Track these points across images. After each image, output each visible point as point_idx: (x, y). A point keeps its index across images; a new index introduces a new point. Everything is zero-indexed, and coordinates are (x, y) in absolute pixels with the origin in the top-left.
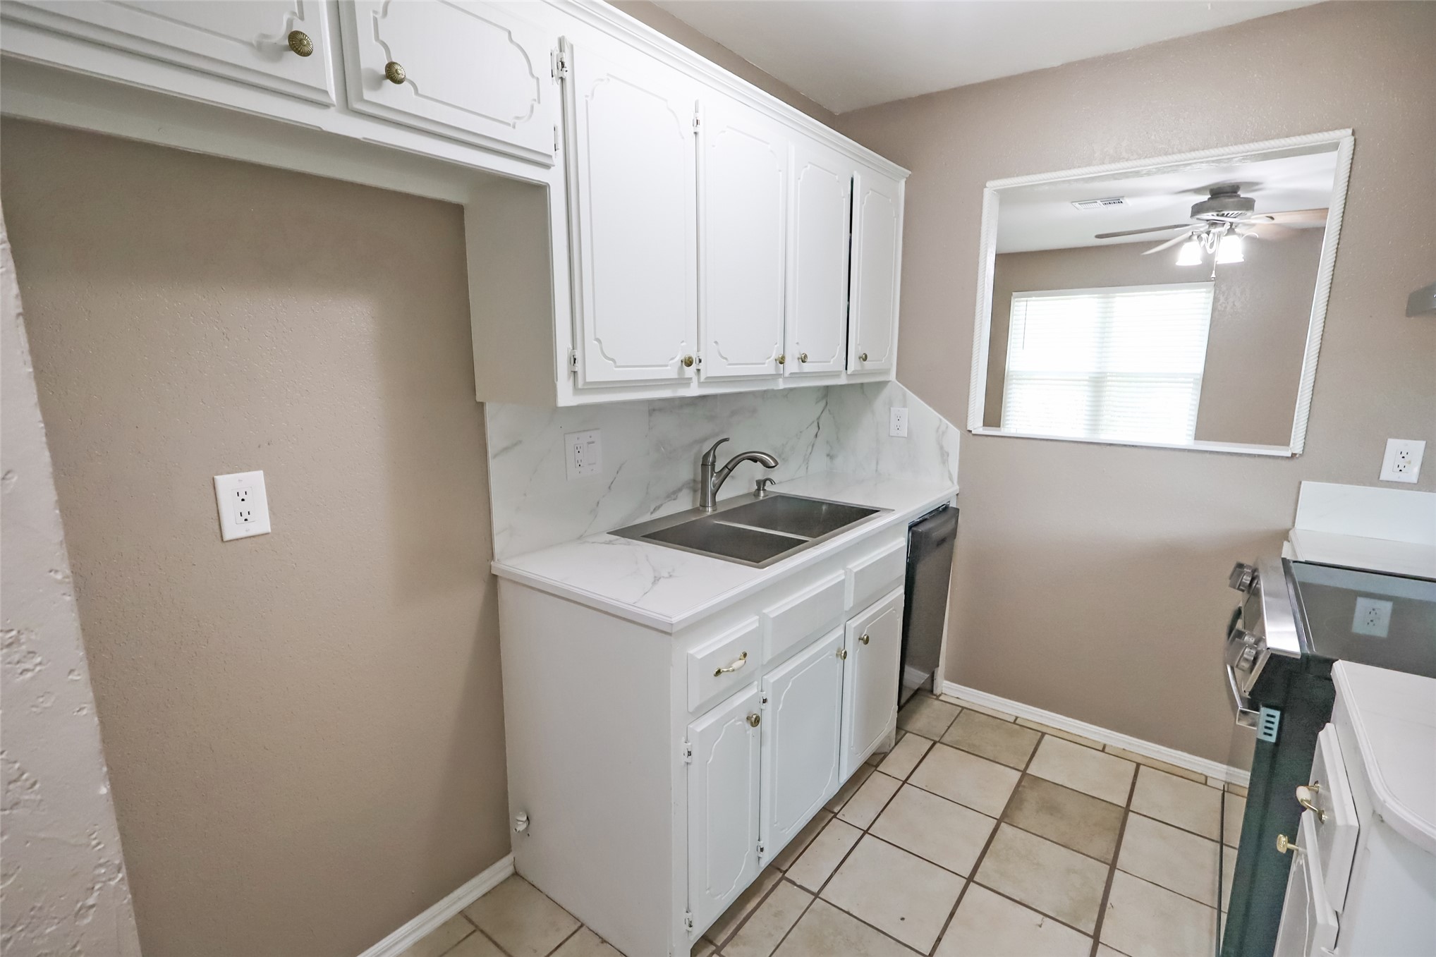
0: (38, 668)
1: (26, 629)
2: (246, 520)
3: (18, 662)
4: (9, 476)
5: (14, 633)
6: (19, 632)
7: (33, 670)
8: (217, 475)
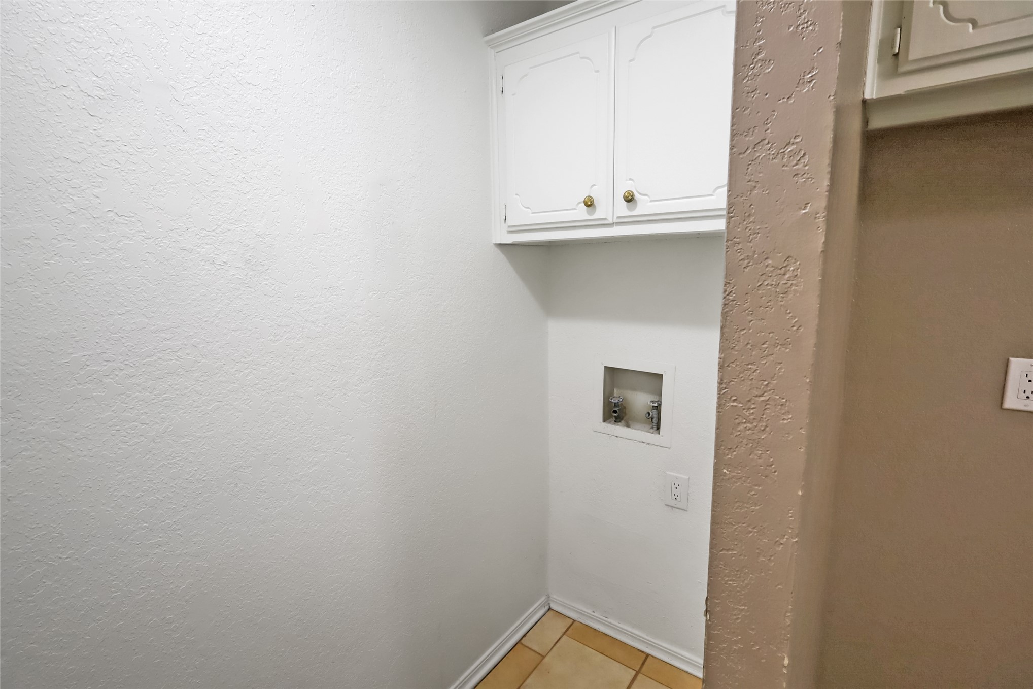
0: (789, 420)
1: (789, 400)
2: (1028, 397)
3: (783, 414)
4: (800, 328)
5: (784, 400)
6: (786, 400)
7: (788, 420)
8: (1013, 357)
